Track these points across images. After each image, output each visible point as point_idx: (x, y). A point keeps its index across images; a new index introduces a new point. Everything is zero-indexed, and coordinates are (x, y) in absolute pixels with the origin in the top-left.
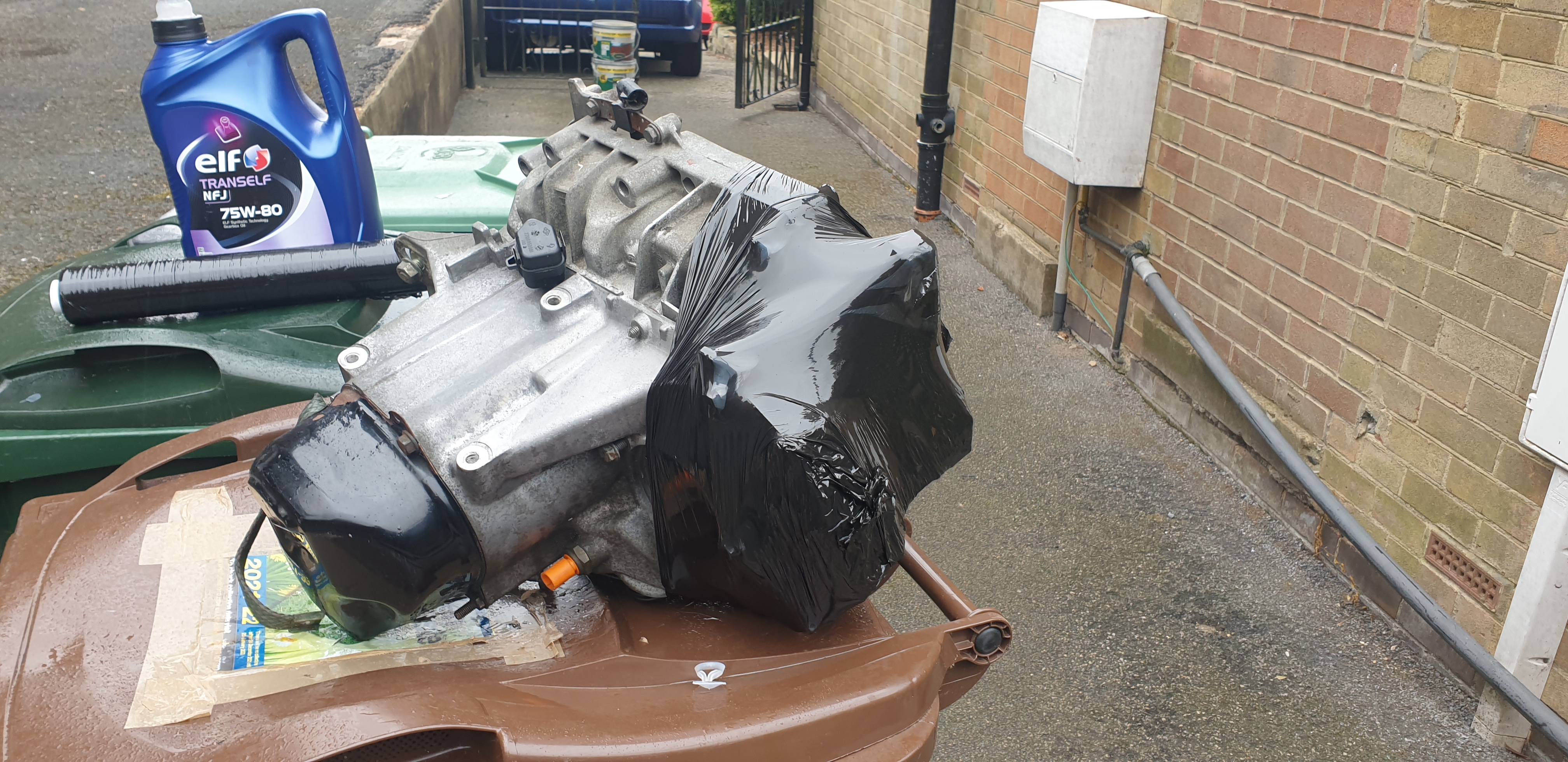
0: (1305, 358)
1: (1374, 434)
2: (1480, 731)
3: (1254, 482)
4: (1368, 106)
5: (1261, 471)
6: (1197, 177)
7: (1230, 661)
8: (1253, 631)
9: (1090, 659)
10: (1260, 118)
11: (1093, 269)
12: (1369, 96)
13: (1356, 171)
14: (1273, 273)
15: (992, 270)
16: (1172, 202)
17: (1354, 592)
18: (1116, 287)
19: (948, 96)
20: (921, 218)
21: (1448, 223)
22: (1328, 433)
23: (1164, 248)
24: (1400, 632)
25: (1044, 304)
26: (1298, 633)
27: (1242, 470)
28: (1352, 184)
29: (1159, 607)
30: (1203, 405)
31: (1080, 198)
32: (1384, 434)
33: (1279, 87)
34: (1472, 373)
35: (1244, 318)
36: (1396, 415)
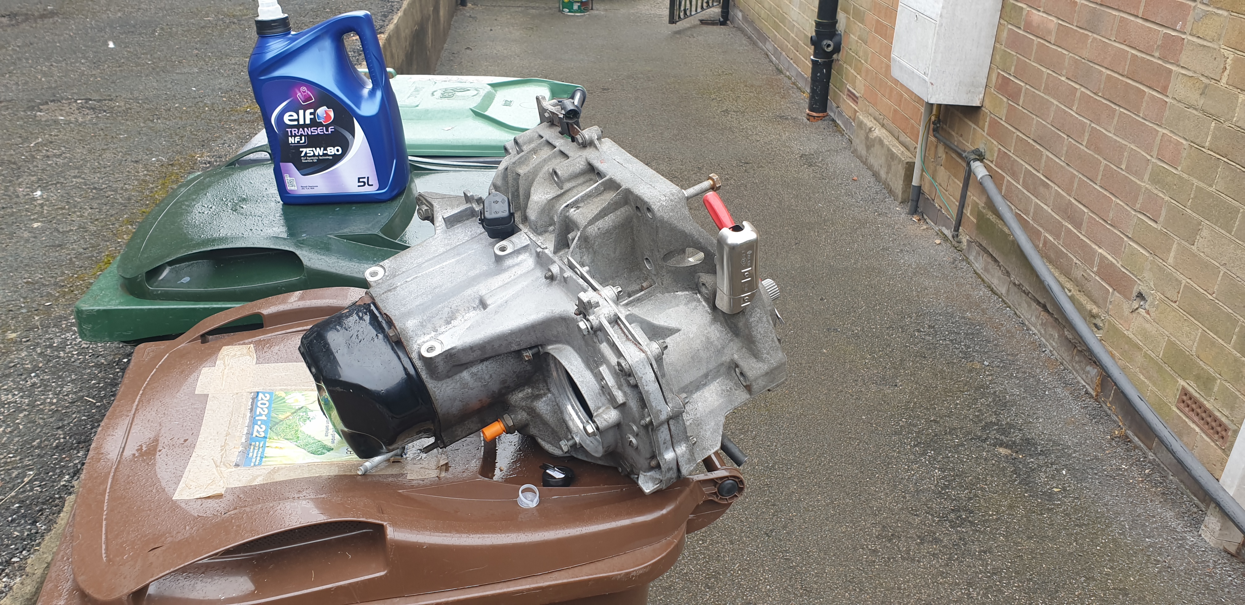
0: (1097, 248)
1: (1145, 309)
2: (1206, 536)
3: (1053, 341)
4: (1157, 54)
5: (1058, 333)
6: (1024, 101)
7: (1019, 475)
8: (1040, 454)
9: (913, 470)
10: (1074, 58)
11: (942, 167)
12: (1158, 46)
13: (1144, 104)
14: (1077, 180)
15: (865, 163)
16: (1004, 119)
17: (1122, 427)
18: (958, 182)
19: (837, 22)
20: (811, 118)
21: (1211, 151)
22: (1110, 307)
23: (996, 155)
24: (1154, 460)
25: (904, 192)
26: (1074, 457)
27: (1045, 330)
28: (1141, 115)
29: (969, 433)
30: (1018, 278)
31: (934, 112)
32: (1153, 310)
33: (1090, 34)
34: (1221, 267)
35: (1053, 214)
36: (1162, 297)
